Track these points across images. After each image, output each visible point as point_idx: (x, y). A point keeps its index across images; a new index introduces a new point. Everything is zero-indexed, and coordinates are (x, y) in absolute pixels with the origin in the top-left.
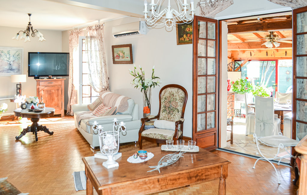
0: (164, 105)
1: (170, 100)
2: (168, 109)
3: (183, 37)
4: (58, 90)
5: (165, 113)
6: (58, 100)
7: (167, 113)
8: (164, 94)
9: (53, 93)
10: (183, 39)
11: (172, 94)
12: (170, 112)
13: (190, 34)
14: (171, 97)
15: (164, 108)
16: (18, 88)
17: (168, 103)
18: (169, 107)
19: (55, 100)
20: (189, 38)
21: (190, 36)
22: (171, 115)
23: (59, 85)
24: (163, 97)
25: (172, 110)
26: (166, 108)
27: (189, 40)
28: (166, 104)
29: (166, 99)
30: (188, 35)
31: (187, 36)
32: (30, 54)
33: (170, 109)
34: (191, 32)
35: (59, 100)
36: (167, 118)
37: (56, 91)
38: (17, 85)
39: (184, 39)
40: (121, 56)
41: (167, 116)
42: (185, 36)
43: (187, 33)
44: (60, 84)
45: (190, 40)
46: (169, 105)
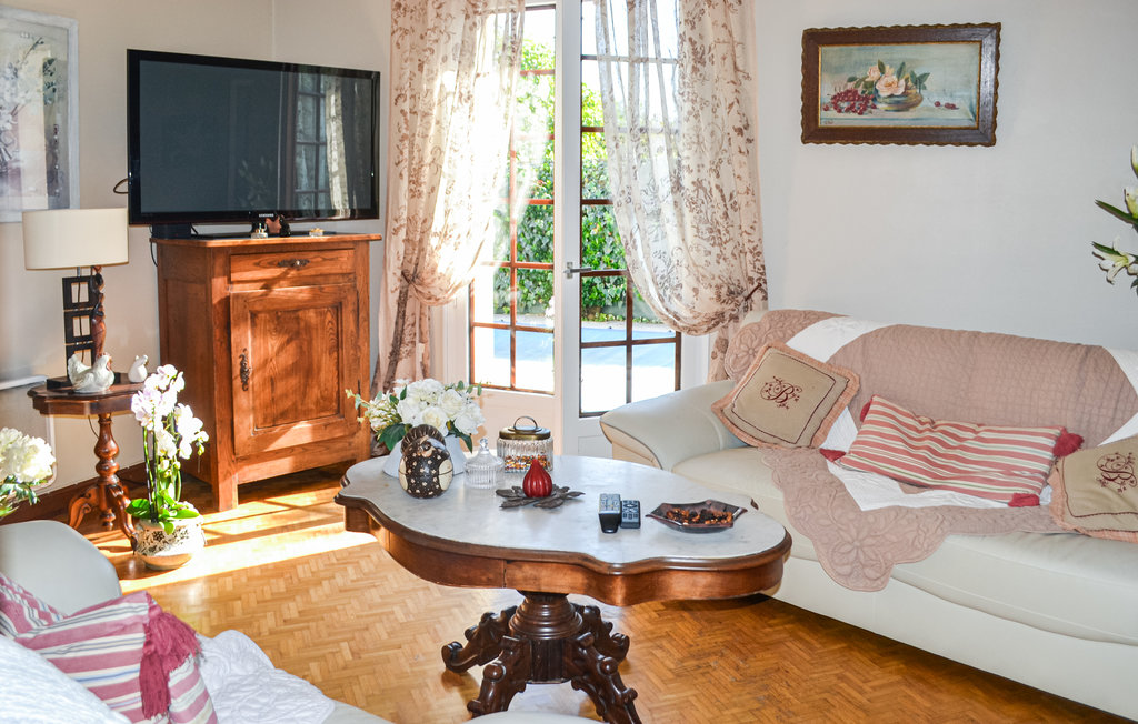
4: (338, 308)
6: (340, 376)
9: (308, 328)
16: (72, 310)
19: (323, 376)
23: (343, 275)
32: (143, 64)
35: (346, 372)
37: (329, 317)
38: (67, 283)
40: (884, 93)
44: (347, 267)
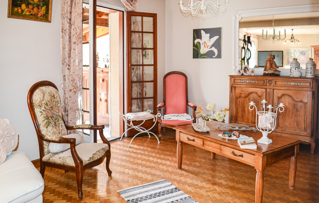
0: (45, 116)
1: (52, 105)
2: (52, 120)
3: (20, 6)
5: (51, 128)
7: (53, 125)
8: (44, 97)
10: (20, 10)
11: (52, 95)
12: (56, 123)
13: (33, 5)
14: (53, 100)
15: (46, 121)
17: (50, 110)
18: (52, 117)
20: (30, 12)
21: (33, 9)
22: (59, 127)
24: (43, 102)
25: (56, 119)
26: (48, 119)
27: (30, 14)
28: (48, 112)
29: (47, 104)
30: (30, 7)
31: (28, 8)
33: (54, 120)
34: (35, 4)
36: (57, 132)
39: (23, 11)
41: (55, 130)
42: (24, 6)
43: (29, 3)
45: (32, 14)
46: (52, 113)
